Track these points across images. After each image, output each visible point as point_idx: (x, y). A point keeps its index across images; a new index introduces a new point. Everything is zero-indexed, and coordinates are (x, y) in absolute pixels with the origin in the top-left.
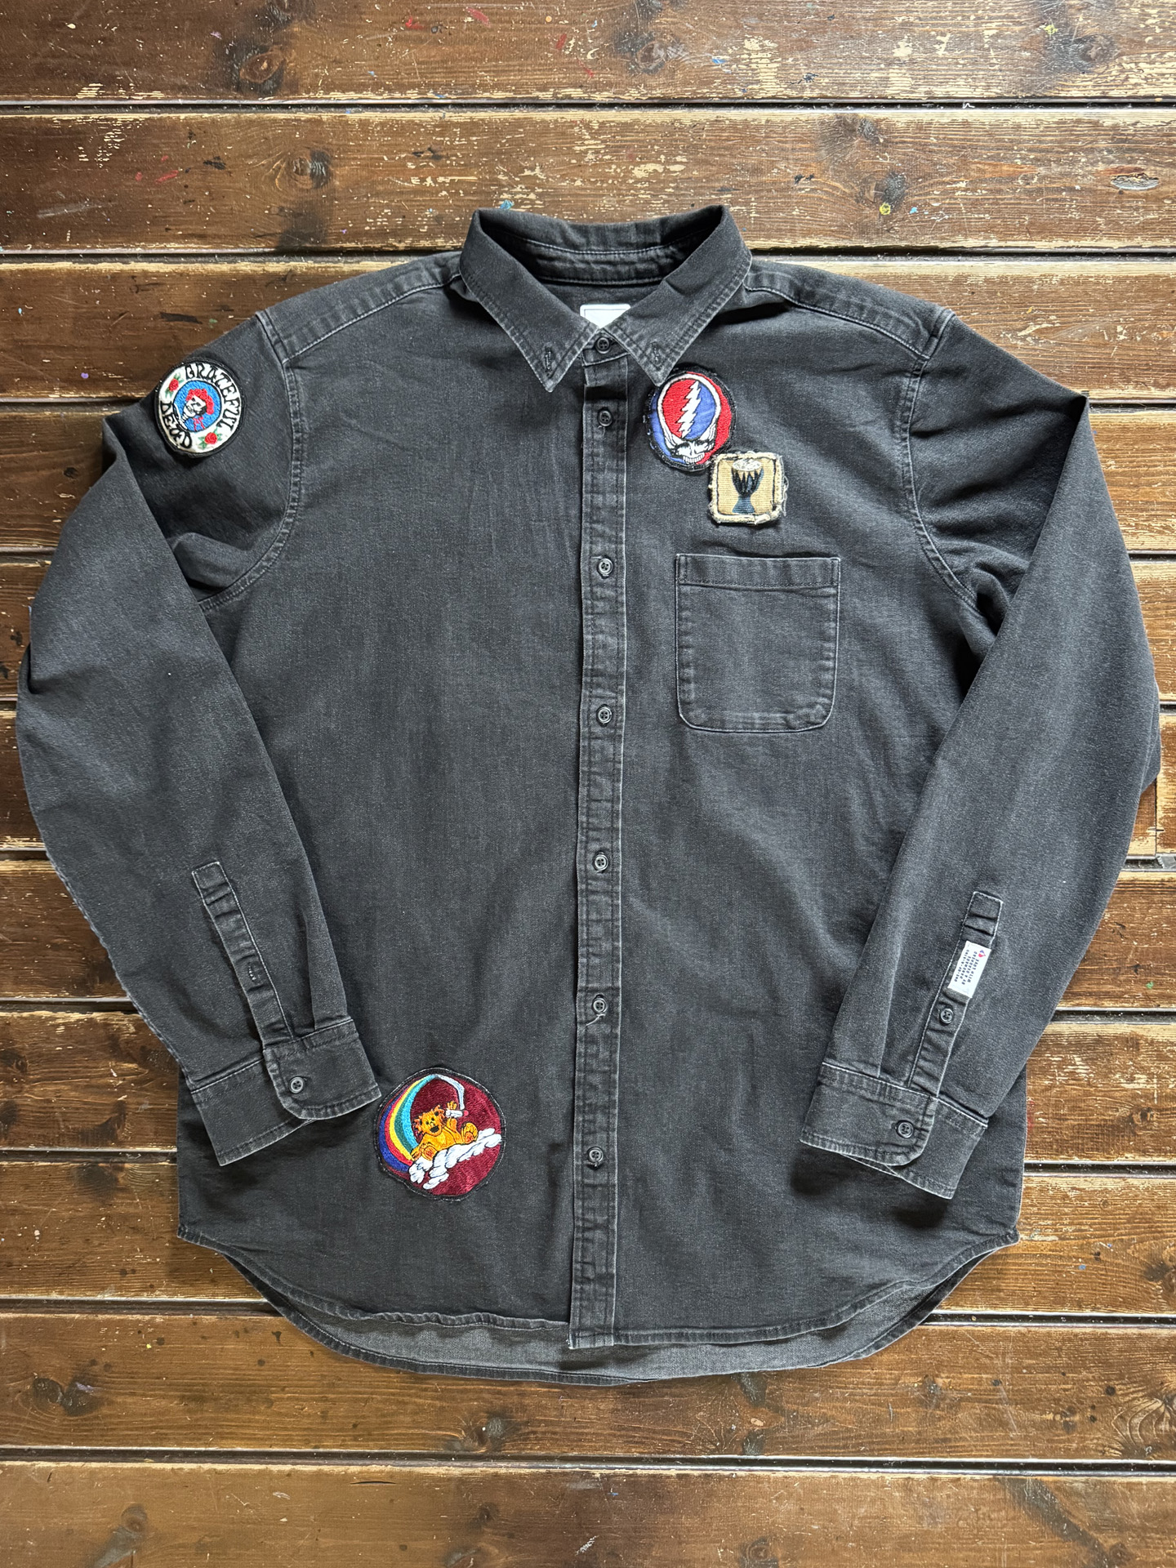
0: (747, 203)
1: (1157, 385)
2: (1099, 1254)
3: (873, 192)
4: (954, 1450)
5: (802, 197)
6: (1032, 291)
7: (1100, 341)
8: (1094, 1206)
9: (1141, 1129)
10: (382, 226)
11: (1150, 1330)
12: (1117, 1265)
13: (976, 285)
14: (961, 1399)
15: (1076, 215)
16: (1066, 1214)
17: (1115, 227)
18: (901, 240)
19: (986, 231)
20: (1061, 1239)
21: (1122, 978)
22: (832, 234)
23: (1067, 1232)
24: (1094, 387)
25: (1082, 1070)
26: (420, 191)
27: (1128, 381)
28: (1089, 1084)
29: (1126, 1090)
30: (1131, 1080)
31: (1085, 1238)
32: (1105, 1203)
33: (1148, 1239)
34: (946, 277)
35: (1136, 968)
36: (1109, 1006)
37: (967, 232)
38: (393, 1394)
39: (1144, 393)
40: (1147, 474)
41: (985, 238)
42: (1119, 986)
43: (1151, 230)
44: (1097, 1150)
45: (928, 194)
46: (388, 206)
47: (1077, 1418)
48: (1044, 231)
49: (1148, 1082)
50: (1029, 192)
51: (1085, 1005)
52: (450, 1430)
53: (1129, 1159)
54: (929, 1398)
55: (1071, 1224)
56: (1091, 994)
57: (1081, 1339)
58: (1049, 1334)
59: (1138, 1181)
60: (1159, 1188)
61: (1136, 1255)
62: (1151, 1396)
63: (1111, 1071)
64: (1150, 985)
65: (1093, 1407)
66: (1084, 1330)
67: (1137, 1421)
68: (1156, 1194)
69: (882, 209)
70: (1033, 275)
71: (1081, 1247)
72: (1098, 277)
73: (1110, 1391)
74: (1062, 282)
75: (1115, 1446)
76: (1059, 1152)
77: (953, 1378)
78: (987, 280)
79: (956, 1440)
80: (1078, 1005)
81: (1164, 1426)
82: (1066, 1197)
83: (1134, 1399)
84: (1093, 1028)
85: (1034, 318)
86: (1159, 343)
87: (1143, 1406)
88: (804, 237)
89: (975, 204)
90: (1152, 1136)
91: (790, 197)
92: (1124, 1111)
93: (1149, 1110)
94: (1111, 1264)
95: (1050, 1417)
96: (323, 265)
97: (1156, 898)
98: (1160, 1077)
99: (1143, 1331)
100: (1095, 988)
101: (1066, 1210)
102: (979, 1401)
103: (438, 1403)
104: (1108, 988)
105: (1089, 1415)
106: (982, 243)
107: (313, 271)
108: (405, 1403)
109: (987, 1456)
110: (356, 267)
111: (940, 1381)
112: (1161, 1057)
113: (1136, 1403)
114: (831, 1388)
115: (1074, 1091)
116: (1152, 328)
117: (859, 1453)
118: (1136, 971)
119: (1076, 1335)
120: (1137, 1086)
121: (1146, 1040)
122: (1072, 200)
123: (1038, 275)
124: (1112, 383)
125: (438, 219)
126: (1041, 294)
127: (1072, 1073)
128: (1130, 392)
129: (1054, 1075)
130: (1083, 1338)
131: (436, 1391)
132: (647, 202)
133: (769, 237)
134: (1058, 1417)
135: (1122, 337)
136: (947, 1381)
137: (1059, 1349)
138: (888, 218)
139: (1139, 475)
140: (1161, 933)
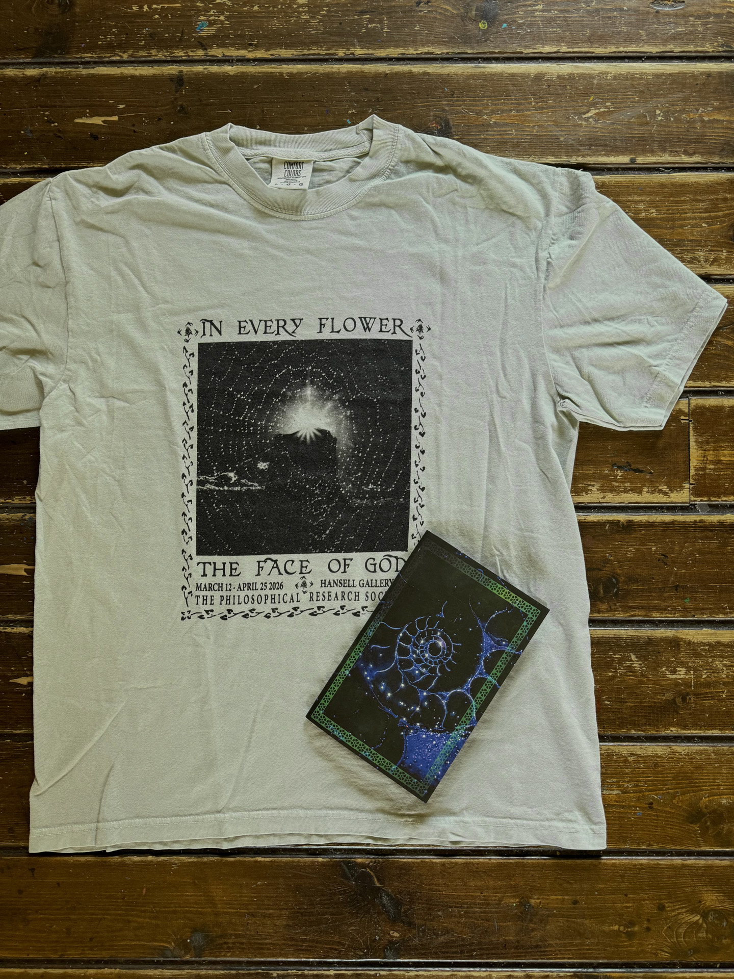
0: (381, 22)
1: (686, 153)
2: (652, 804)
3: (474, 13)
4: (544, 954)
5: (422, 17)
6: (593, 84)
7: (644, 120)
8: (648, 767)
9: (682, 709)
10: (111, 41)
11: (691, 861)
12: (666, 812)
13: (551, 80)
14: (548, 916)
15: (624, 29)
16: (627, 774)
17: (653, 37)
18: (495, 48)
19: (558, 41)
20: (623, 792)
21: (666, 595)
22: (444, 43)
23: (628, 787)
24: (640, 155)
25: (637, 665)
26: (140, 14)
27: (664, 150)
28: (642, 676)
29: (671, 680)
30: (674, 672)
31: (641, 791)
32: (656, 765)
33: (689, 792)
34: (529, 74)
35: (676, 588)
36: (656, 616)
37: (544, 41)
38: (120, 915)
39: (677, 159)
40: (680, 219)
41: (557, 46)
42: (664, 601)
43: (680, 39)
44: (649, 725)
45: (515, 13)
46: (115, 26)
47: (636, 929)
48: (601, 39)
49: (686, 674)
50: (589, 13)
51: (639, 616)
52: (163, 941)
53: (674, 731)
54: (525, 913)
55: (629, 781)
56: (643, 608)
57: (639, 869)
58: (614, 865)
59: (681, 748)
60: (696, 753)
61: (680, 804)
62: (693, 912)
63: (658, 665)
64: (687, 601)
65: (648, 920)
66: (640, 862)
67: (682, 930)
68: (694, 758)
69: (481, 25)
70: (593, 72)
71: (638, 799)
72: (641, 74)
73: (662, 908)
74: (615, 78)
75: (665, 949)
76: (621, 727)
77: (543, 898)
78: (559, 77)
79: (546, 946)
80: (633, 616)
81: (703, 935)
82: (626, 761)
83: (679, 914)
84: (644, 632)
85: (594, 105)
86: (688, 122)
87: (687, 919)
88: (423, 46)
89: (550, 21)
90: (690, 714)
91: (413, 17)
92: (668, 696)
93: (688, 694)
94: (661, 811)
95: (616, 928)
96: (67, 70)
97: (691, 535)
98: (695, 670)
99: (685, 862)
100: (645, 603)
101: (627, 771)
102: (563, 916)
103: (153, 922)
104: (656, 602)
105: (645, 926)
106: (555, 50)
107: (59, 75)
108: (129, 922)
109: (569, 958)
110: (92, 71)
111: (532, 901)
112: (697, 655)
113: (680, 917)
114: (451, 907)
115: (631, 679)
116: (683, 111)
117: (471, 957)
118: (676, 590)
119: (635, 865)
120: (678, 677)
121: (685, 641)
122: (621, 18)
123: (597, 72)
124: (653, 152)
125: (152, 35)
126: (599, 87)
127: (630, 667)
128: (666, 158)
129: (615, 668)
130: (640, 868)
131: (152, 912)
132: (307, 21)
133: (397, 46)
134: (622, 928)
135: (660, 118)
136: (538, 901)
137: (622, 876)
138: (485, 32)
139: (673, 220)
140: (695, 561)
